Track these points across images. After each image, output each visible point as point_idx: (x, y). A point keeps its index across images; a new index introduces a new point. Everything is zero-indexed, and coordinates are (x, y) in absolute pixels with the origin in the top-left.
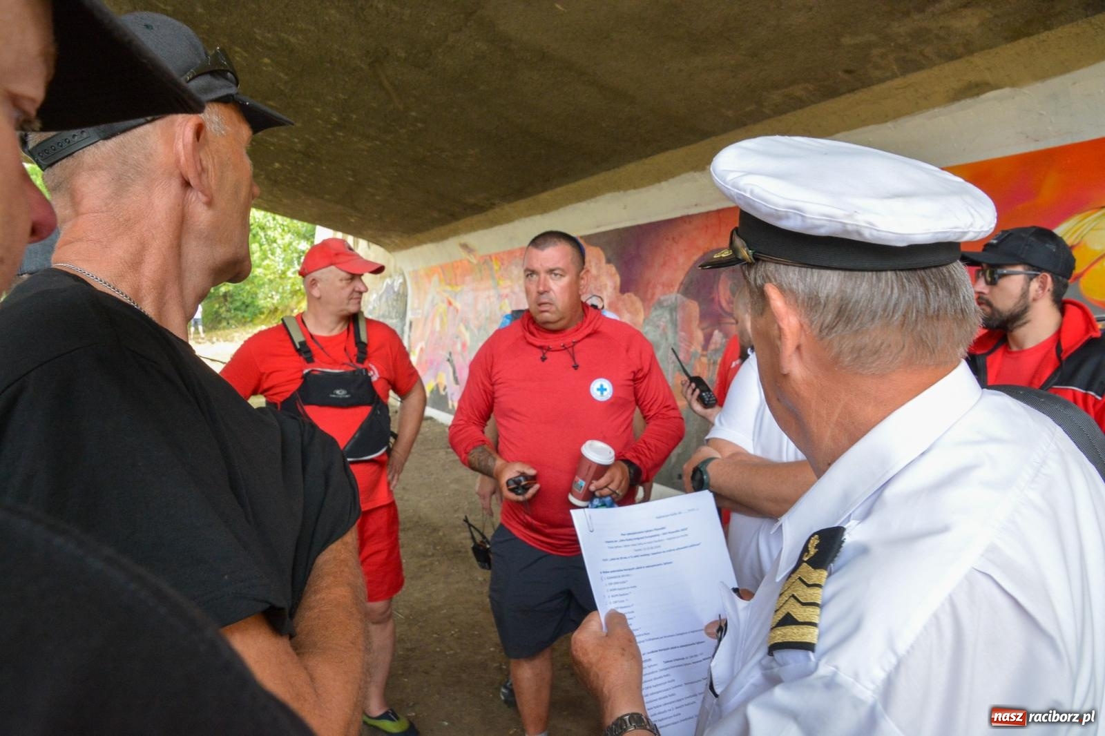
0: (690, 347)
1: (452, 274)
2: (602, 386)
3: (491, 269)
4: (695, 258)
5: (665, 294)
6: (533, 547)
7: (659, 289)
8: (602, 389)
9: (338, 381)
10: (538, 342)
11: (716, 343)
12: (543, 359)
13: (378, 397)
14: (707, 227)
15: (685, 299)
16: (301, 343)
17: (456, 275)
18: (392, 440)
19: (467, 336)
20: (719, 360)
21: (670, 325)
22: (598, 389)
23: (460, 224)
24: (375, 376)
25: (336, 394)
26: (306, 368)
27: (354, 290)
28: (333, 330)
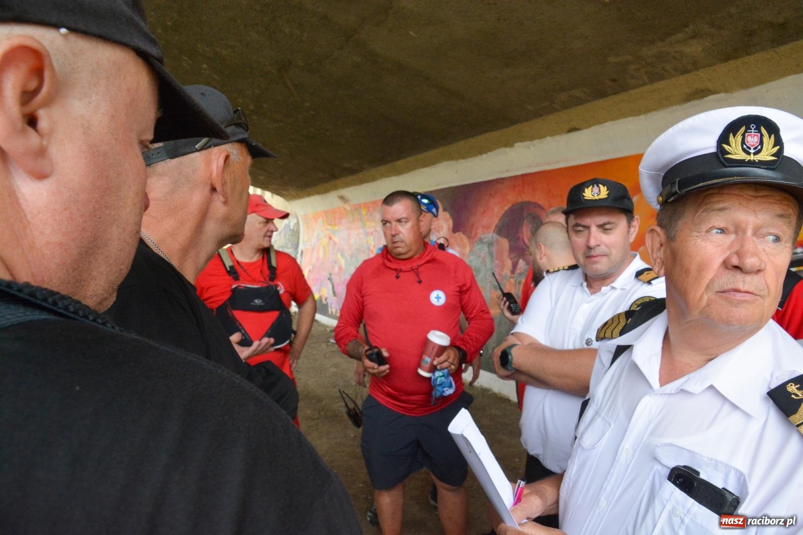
0: (502, 271)
1: (333, 218)
2: (438, 295)
3: (360, 214)
4: (506, 208)
5: (484, 233)
6: (392, 410)
7: (480, 231)
8: (438, 298)
9: (256, 293)
10: (393, 266)
11: (520, 269)
12: (397, 277)
13: (284, 305)
14: (515, 187)
15: (498, 237)
16: (230, 267)
17: (335, 218)
18: (293, 335)
19: (342, 262)
20: (523, 281)
21: (488, 256)
22: (435, 298)
23: (338, 182)
24: (282, 290)
25: (254, 302)
26: (234, 284)
27: (268, 231)
28: (253, 257)
